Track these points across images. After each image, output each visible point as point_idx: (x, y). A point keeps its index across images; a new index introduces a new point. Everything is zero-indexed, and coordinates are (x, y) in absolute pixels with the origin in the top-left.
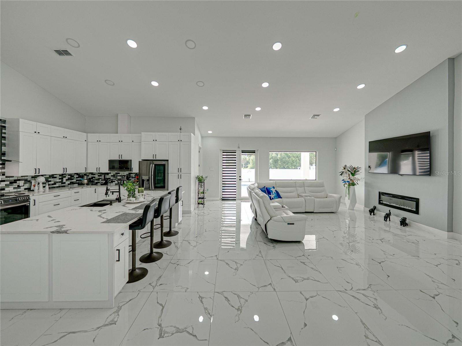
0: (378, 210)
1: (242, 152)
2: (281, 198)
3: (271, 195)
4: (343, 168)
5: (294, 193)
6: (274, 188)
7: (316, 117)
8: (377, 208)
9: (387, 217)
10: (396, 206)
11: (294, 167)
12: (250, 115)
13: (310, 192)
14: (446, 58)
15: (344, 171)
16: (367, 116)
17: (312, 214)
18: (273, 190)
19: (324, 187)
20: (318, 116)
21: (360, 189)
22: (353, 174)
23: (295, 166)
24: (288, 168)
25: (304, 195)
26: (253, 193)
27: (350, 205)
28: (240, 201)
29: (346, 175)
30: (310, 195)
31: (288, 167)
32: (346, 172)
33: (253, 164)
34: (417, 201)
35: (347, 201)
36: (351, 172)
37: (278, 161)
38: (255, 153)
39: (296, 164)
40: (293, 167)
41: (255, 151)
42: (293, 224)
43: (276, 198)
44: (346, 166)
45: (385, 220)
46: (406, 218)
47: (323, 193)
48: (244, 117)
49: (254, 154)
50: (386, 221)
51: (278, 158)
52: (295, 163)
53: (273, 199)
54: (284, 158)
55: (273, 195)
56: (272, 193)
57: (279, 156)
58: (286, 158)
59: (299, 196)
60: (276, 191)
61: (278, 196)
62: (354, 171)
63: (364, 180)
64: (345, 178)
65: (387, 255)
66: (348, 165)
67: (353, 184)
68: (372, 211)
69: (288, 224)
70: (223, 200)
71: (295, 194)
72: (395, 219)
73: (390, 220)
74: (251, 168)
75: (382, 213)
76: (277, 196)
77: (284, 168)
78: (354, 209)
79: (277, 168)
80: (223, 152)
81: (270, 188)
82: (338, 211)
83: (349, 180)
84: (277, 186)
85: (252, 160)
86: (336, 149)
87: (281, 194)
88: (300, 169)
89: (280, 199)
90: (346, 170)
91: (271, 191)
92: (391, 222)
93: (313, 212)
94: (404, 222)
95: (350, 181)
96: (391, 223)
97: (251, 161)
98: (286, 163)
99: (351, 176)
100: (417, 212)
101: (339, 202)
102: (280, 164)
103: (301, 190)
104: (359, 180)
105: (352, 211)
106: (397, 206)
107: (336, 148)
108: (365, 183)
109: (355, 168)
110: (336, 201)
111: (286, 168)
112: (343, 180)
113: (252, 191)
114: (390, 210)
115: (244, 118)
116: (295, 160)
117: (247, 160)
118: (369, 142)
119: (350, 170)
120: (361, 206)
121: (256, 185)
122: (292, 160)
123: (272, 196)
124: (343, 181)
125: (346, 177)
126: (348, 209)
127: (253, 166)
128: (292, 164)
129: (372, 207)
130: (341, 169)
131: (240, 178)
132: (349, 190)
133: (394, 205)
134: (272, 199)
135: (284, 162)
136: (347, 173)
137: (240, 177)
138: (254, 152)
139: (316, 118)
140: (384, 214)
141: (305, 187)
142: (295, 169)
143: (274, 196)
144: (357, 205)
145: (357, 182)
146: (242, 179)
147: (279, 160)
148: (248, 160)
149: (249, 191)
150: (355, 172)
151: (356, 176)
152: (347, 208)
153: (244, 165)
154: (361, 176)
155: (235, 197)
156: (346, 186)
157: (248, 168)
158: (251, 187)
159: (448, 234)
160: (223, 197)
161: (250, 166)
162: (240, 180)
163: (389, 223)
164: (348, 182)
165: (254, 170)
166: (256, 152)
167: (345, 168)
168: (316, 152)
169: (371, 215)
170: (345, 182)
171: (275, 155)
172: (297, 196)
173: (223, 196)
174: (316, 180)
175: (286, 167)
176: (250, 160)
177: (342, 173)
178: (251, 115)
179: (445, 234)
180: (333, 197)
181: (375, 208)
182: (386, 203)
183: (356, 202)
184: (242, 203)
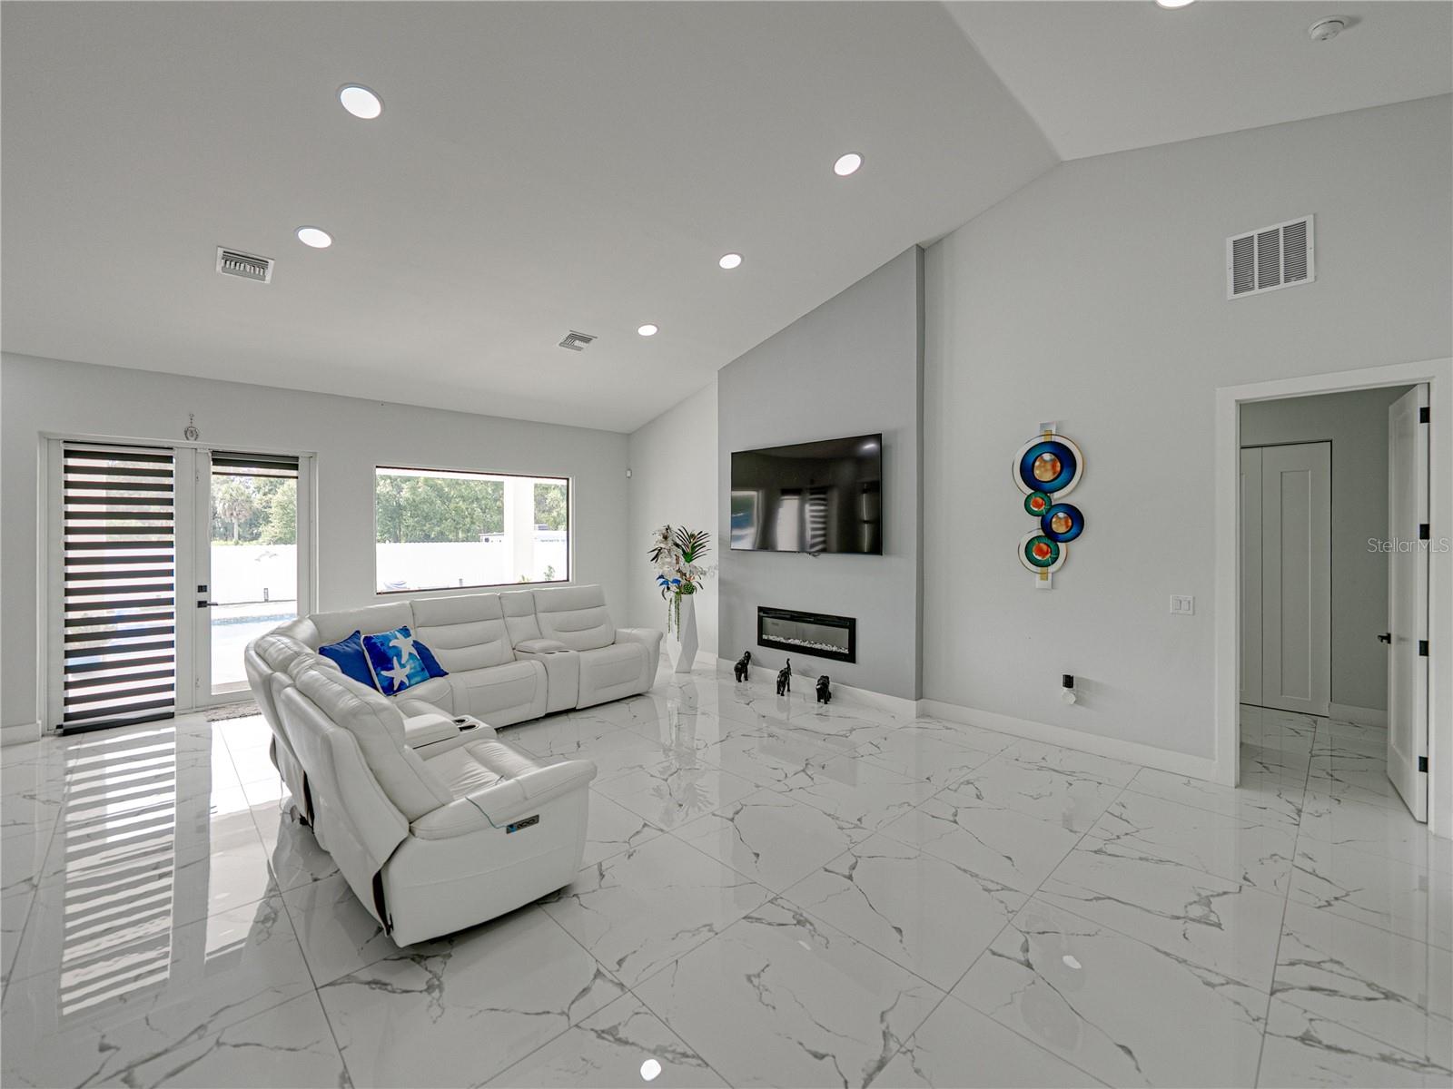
0: (758, 664)
1: (216, 462)
2: (443, 674)
3: (392, 668)
4: (661, 538)
5: (497, 643)
6: (405, 632)
7: (577, 343)
8: (752, 656)
9: (783, 682)
10: (802, 644)
11: (464, 535)
12: (262, 264)
13: (556, 630)
14: (912, 244)
15: (663, 545)
16: (724, 373)
17: (571, 715)
18: (405, 646)
19: (603, 605)
20: (586, 340)
21: (706, 603)
22: (689, 557)
23: (468, 531)
24: (441, 537)
25: (537, 645)
26: (289, 691)
27: (680, 660)
28: (201, 718)
29: (668, 560)
30: (563, 644)
31: (442, 533)
32: (669, 551)
33: (287, 525)
34: (850, 624)
35: (672, 647)
36: (683, 550)
37: (404, 513)
38: (295, 467)
39: (473, 523)
40: (461, 535)
41: (297, 458)
42: (533, 821)
43: (418, 679)
44: (668, 529)
45: (778, 693)
46: (827, 678)
47: (602, 628)
48: (220, 263)
49: (294, 473)
50: (782, 695)
51: (402, 502)
52: (468, 520)
53: (402, 686)
54: (424, 501)
55: (403, 666)
56: (399, 656)
57: (406, 494)
58: (432, 503)
59: (518, 653)
60: (416, 645)
61: (430, 667)
62: (690, 547)
63: (717, 572)
64: (666, 569)
65: (848, 832)
66: (675, 528)
67: (690, 590)
68: (742, 670)
69: (511, 828)
70: (68, 732)
71: (499, 647)
72: (804, 686)
73: (789, 690)
74: (275, 543)
75: (769, 670)
76: (423, 670)
77: (427, 538)
78: (693, 668)
79: (397, 540)
80: (68, 454)
81: (388, 639)
82: (652, 686)
83: (678, 577)
84: (417, 625)
85: (283, 508)
86: (629, 475)
87: (441, 656)
88: (487, 540)
89: (438, 681)
90: (670, 543)
91: (390, 653)
92: (791, 693)
93: (574, 710)
94: (824, 693)
95: (680, 579)
96: (791, 699)
97: (274, 510)
98: (434, 521)
99: (682, 559)
100: (850, 657)
101: (653, 655)
102: (411, 522)
103: (523, 625)
104: (704, 573)
105: (686, 678)
106: (806, 644)
107: (629, 470)
108: (722, 582)
109: (692, 536)
110: (649, 653)
111: (433, 540)
112: (661, 577)
113: (279, 675)
114: (788, 660)
115: (224, 269)
116: (467, 509)
117: (256, 505)
118: (732, 454)
119: (680, 543)
120: (707, 657)
121: (307, 629)
122: (456, 509)
123: (398, 674)
124: (662, 580)
125: (668, 567)
126: (674, 670)
127: (285, 531)
128: (458, 523)
129: (741, 657)
130: (655, 541)
131: (202, 596)
132: (677, 607)
133: (797, 642)
134: (400, 689)
135: (427, 518)
136: (673, 554)
137: (202, 589)
138: (291, 463)
139: (580, 349)
140: (774, 675)
141: (541, 615)
142: (466, 540)
143: (407, 670)
144: (699, 655)
145: (699, 581)
146: (213, 600)
147: (405, 509)
148: (259, 507)
149: (260, 674)
150: (693, 548)
151: (694, 563)
152: (671, 666)
153: (236, 526)
154: (708, 559)
155: (171, 702)
156: (671, 595)
157: (260, 540)
158: (272, 650)
159: (917, 704)
160: (68, 717)
161: (267, 531)
162: (202, 604)
163: (789, 700)
164: (676, 581)
165: (290, 552)
166: (300, 462)
167: (665, 538)
168: (568, 479)
169: (740, 681)
170: (666, 582)
171: (389, 488)
172: (510, 654)
173: (72, 709)
174: (568, 580)
175: (433, 536)
176: (273, 505)
177: (656, 552)
178: (271, 263)
179: (909, 707)
180: (636, 639)
181: (748, 656)
182: (778, 639)
183: (697, 646)
184: (214, 725)
